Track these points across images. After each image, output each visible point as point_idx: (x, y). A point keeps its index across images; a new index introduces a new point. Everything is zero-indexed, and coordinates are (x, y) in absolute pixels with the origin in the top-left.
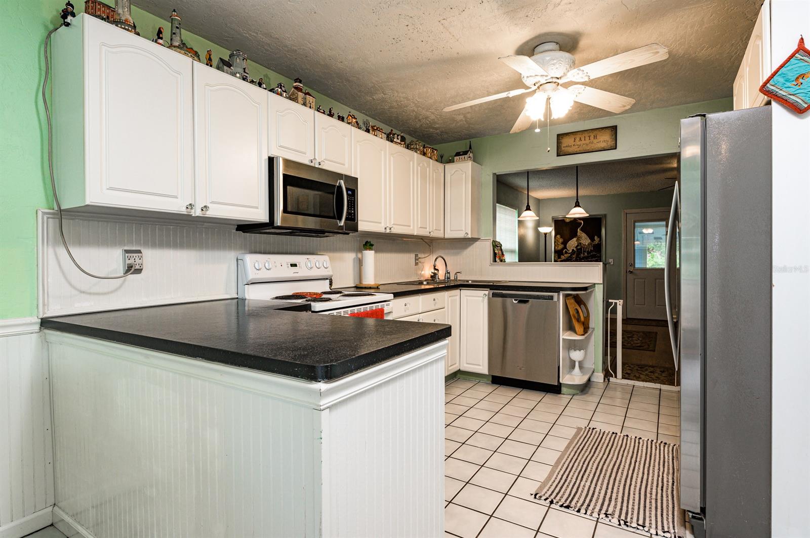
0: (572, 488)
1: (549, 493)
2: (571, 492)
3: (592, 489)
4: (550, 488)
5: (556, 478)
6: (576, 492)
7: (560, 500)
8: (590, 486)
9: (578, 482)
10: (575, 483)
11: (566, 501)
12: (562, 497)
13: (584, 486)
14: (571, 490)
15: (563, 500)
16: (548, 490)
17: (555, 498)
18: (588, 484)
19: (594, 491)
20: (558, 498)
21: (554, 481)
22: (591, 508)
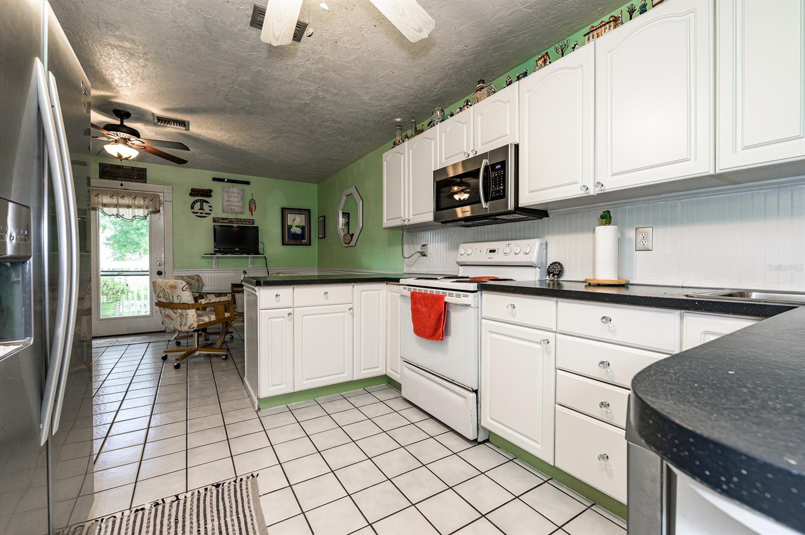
0: (225, 508)
1: (244, 487)
2: (223, 502)
3: (202, 522)
4: (247, 492)
5: (249, 507)
6: (218, 506)
7: (229, 487)
8: (206, 524)
9: (222, 521)
10: (225, 516)
11: (223, 489)
12: (229, 490)
13: (213, 520)
14: (224, 505)
15: (226, 489)
16: (247, 489)
17: (235, 485)
18: (209, 526)
19: (198, 521)
20: (232, 487)
21: (249, 503)
22: (196, 497)
